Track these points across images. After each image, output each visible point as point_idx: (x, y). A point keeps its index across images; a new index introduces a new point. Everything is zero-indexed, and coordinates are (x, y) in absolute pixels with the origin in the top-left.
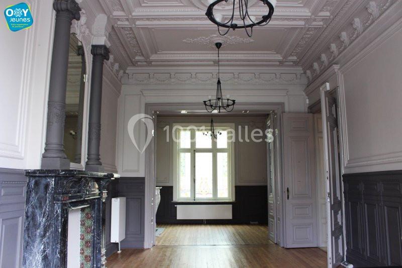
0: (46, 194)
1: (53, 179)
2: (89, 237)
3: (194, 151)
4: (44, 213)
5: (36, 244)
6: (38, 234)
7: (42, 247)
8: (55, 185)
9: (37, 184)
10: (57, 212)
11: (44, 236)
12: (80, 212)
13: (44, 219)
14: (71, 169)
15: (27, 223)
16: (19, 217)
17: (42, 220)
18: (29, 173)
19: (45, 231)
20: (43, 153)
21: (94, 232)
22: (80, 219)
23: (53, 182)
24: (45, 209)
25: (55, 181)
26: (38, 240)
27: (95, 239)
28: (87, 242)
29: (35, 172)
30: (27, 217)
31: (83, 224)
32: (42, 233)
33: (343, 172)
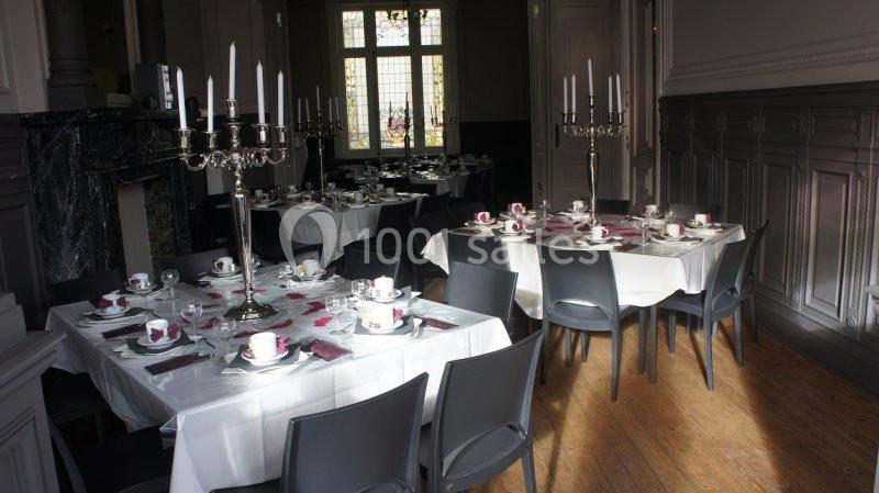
0: (67, 160)
1: (77, 129)
2: (166, 235)
3: (372, 52)
4: (70, 194)
5: (64, 253)
6: (64, 234)
7: (77, 257)
8: (81, 140)
9: (45, 139)
10: (94, 191)
11: (76, 237)
12: (142, 189)
13: (71, 207)
14: (110, 105)
15: (39, 216)
16: (23, 205)
17: (68, 208)
18: (25, 119)
19: (77, 227)
20: (48, 77)
21: (173, 226)
22: (143, 204)
23: (78, 135)
24: (71, 188)
25: (80, 131)
26: (67, 245)
27: (178, 237)
28: (162, 246)
29: (38, 116)
30: (39, 205)
31: (150, 213)
32: (72, 232)
33: (660, 92)
